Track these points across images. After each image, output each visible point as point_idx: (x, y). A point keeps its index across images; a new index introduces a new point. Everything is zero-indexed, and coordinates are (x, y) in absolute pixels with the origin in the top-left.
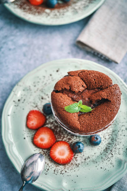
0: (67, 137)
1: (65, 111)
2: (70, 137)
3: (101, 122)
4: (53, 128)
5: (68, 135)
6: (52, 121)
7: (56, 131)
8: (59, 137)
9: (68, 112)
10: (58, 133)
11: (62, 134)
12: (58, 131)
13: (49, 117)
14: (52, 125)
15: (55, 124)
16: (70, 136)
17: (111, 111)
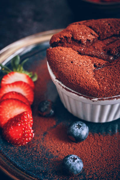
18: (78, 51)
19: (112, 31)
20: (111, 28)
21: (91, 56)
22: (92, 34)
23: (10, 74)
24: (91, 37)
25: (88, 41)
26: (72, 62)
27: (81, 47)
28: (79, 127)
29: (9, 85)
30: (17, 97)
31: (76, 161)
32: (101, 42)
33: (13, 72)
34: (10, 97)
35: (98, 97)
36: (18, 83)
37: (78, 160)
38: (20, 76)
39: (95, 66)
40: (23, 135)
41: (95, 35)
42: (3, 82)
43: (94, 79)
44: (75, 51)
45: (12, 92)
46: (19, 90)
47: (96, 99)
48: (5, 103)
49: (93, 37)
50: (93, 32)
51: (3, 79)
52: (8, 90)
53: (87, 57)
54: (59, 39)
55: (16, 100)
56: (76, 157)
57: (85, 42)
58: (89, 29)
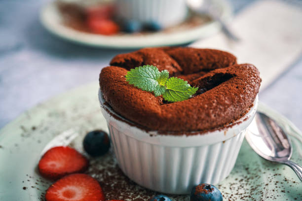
0: (133, 197)
1: (127, 84)
2: (141, 198)
3: (214, 104)
4: (102, 180)
5: (136, 194)
6: (101, 168)
7: (109, 186)
8: (113, 195)
9: (132, 86)
10: (113, 188)
11: (122, 191)
12: (113, 185)
13: (97, 163)
14: (101, 175)
15: (107, 174)
16: (141, 196)
17: (237, 87)
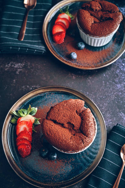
18: (90, 13)
19: (108, 9)
20: (108, 7)
21: (95, 17)
22: (99, 7)
23: (63, 14)
24: (98, 8)
25: (96, 10)
26: (85, 18)
27: (92, 12)
28: (81, 44)
29: (61, 18)
30: (62, 25)
31: (74, 55)
32: (101, 12)
33: (64, 14)
34: (60, 24)
35: (89, 34)
36: (64, 19)
37: (75, 54)
38: (66, 16)
39: (94, 22)
40: (60, 40)
41: (100, 8)
42: (59, 17)
43: (90, 27)
44: (89, 13)
45: (61, 22)
46: (64, 22)
47: (88, 35)
48: (57, 26)
49: (99, 9)
50: (100, 7)
51: (59, 15)
52: (60, 20)
53: (93, 17)
54: (84, 6)
55: (61, 26)
56: (75, 53)
57: (94, 10)
58: (99, 5)
